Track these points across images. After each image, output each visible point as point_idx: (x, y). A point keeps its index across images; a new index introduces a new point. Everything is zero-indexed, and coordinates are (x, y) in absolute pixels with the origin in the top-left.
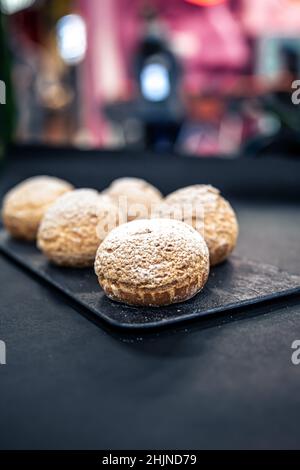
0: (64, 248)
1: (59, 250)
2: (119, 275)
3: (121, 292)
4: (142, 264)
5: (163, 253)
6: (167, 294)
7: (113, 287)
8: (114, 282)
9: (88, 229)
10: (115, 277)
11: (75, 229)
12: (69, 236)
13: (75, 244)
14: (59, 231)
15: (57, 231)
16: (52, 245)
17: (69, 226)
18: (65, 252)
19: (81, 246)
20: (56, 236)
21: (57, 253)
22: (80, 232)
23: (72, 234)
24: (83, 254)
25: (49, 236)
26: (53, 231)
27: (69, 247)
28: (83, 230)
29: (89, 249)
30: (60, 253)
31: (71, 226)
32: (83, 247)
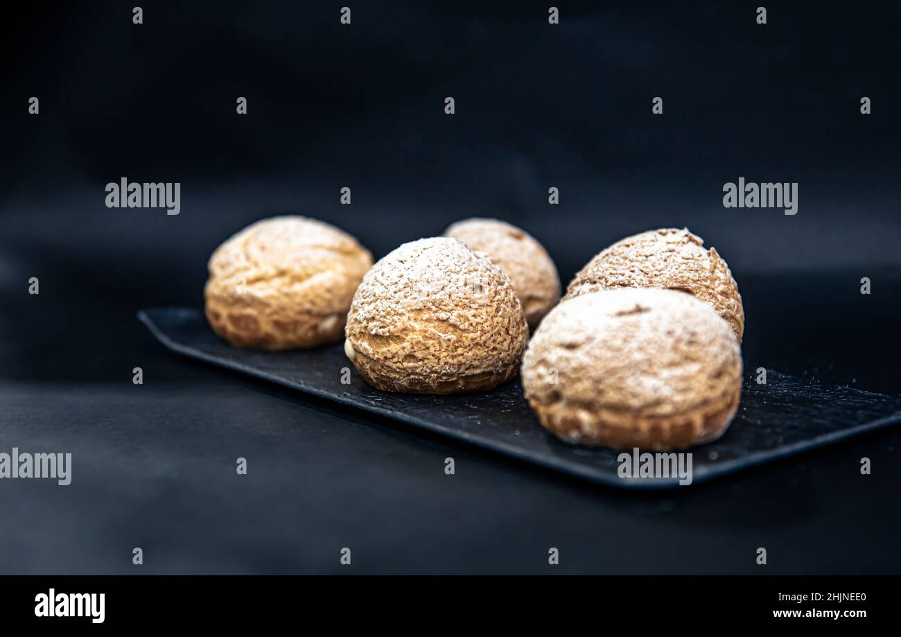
0: (419, 355)
1: (410, 357)
2: (600, 392)
3: (602, 425)
4: (648, 368)
5: (683, 347)
6: (689, 426)
7: (584, 416)
8: (589, 406)
9: (469, 313)
10: (591, 395)
11: (443, 315)
12: (431, 328)
13: (444, 345)
14: (409, 319)
15: (405, 318)
16: (394, 347)
17: (429, 309)
18: (422, 360)
19: (456, 348)
20: (404, 330)
21: (405, 364)
22: (453, 319)
23: (436, 323)
24: (460, 365)
25: (386, 330)
26: (396, 318)
27: (432, 350)
28: (460, 316)
29: (470, 354)
30: (411, 364)
31: (434, 308)
32: (460, 351)
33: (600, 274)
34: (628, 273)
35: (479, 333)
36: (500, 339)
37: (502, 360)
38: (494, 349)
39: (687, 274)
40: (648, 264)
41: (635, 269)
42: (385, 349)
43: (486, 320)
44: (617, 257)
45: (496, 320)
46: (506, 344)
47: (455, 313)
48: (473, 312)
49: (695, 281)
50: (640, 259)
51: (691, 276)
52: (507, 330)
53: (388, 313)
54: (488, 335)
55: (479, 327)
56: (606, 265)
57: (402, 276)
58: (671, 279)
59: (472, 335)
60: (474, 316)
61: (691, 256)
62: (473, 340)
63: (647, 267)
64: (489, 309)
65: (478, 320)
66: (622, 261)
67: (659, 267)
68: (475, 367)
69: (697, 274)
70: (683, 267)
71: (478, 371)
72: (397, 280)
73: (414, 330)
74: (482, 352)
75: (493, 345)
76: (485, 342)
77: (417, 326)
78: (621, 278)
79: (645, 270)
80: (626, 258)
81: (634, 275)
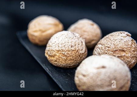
0: (58, 61)
1: (56, 61)
9: (70, 53)
11: (63, 53)
13: (63, 60)
14: (56, 52)
15: (55, 52)
16: (52, 58)
17: (61, 51)
18: (59, 62)
19: (66, 60)
20: (55, 55)
21: (55, 62)
22: (66, 54)
23: (62, 55)
24: (67, 64)
25: (51, 54)
26: (53, 52)
27: (60, 60)
28: (67, 53)
29: (70, 62)
30: (56, 63)
31: (62, 51)
32: (67, 61)
33: (104, 43)
34: (110, 44)
35: (72, 57)
36: (77, 58)
37: (78, 63)
38: (76, 60)
39: (124, 46)
40: (115, 42)
41: (112, 43)
42: (51, 58)
43: (74, 54)
44: (108, 39)
45: (76, 54)
46: (79, 59)
47: (66, 53)
48: (71, 52)
49: (126, 48)
50: (114, 40)
51: (125, 47)
52: (80, 56)
53: (52, 50)
54: (74, 58)
55: (72, 56)
56: (106, 41)
57: (55, 42)
58: (120, 47)
59: (70, 58)
60: (71, 53)
61: (126, 41)
62: (70, 59)
63: (115, 43)
64: (75, 51)
65: (72, 54)
66: (109, 40)
67: (118, 43)
68: (70, 64)
69: (127, 46)
70: (124, 44)
71: (72, 65)
72: (54, 42)
73: (57, 55)
74: (73, 61)
75: (75, 60)
76: (73, 59)
77: (57, 54)
78: (108, 45)
79: (114, 44)
80: (110, 40)
81: (111, 45)
